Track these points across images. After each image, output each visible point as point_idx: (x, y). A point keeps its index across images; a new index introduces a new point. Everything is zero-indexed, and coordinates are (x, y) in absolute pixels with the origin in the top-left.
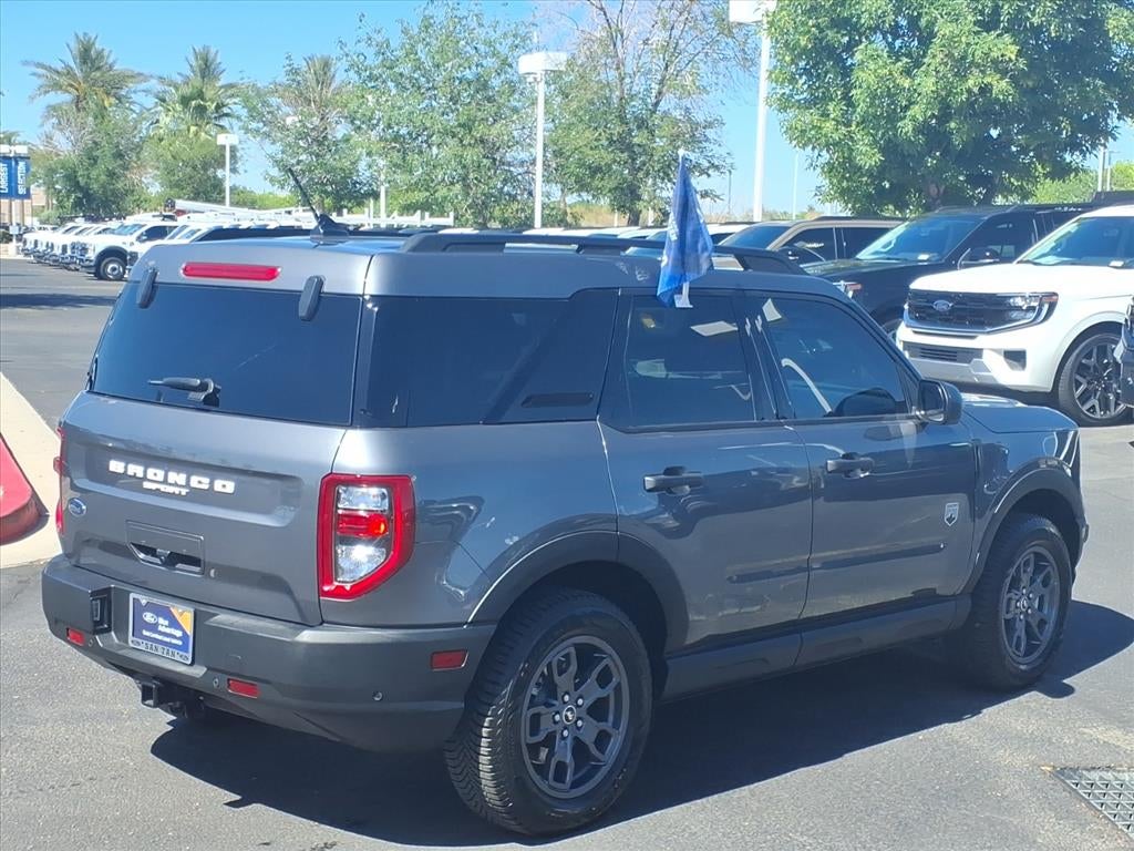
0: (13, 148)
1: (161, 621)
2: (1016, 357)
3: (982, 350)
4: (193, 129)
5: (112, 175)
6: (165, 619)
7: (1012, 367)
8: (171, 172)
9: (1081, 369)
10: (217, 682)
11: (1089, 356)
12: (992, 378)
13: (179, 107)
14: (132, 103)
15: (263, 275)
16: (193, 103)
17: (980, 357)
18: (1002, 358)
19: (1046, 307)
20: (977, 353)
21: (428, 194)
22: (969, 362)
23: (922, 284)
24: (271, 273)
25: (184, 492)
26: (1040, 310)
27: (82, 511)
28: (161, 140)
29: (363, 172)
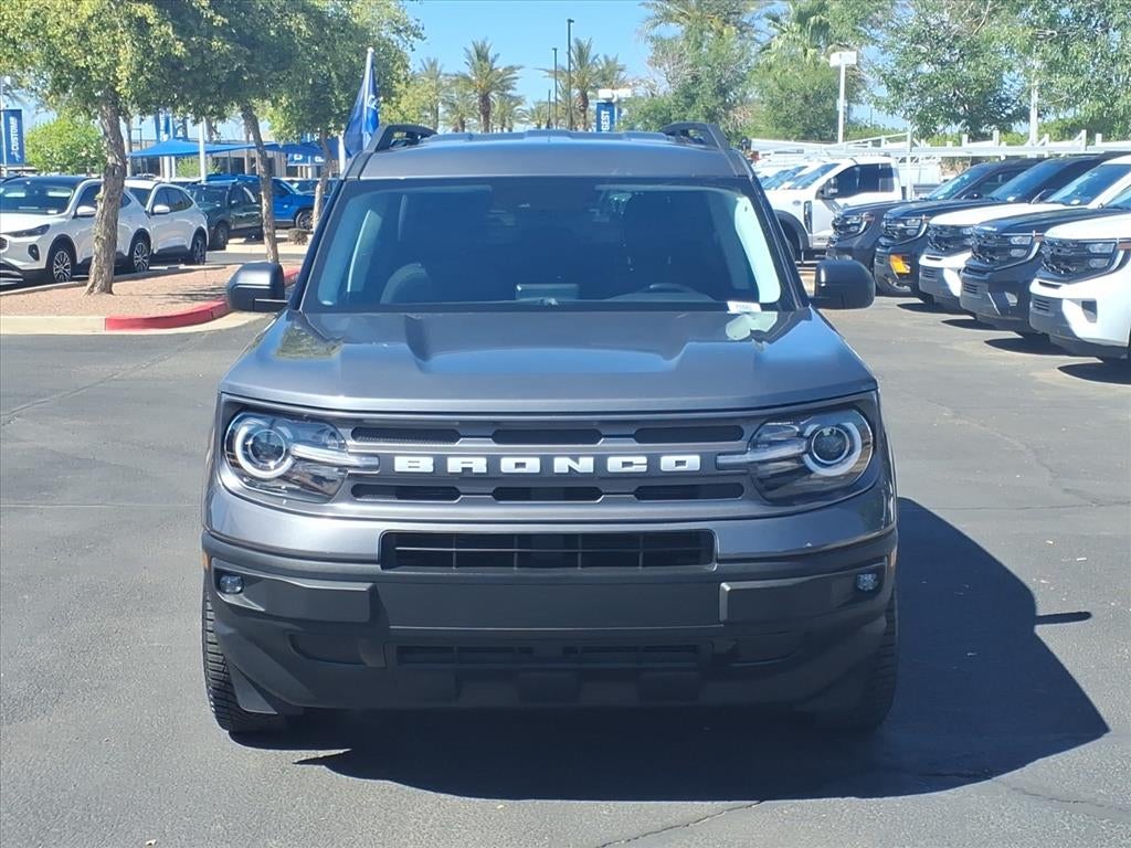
0: (615, 92)
4: (811, 51)
5: (711, 116)
8: (777, 106)
13: (796, 27)
14: (756, 31)
16: (812, 19)
21: (1101, 104)
28: (770, 68)
29: (1012, 83)
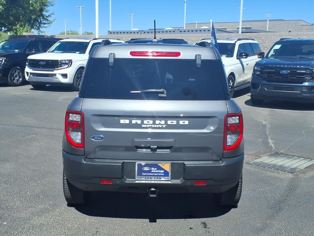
1: (153, 169)
2: (65, 76)
3: (56, 74)
6: (155, 168)
7: (64, 78)
9: (78, 77)
10: (189, 183)
11: (79, 75)
12: (60, 81)
15: (174, 55)
17: (56, 76)
18: (61, 76)
19: (70, 63)
20: (55, 75)
22: (53, 77)
23: (30, 57)
24: (178, 54)
25: (164, 126)
26: (69, 64)
27: (102, 137)
